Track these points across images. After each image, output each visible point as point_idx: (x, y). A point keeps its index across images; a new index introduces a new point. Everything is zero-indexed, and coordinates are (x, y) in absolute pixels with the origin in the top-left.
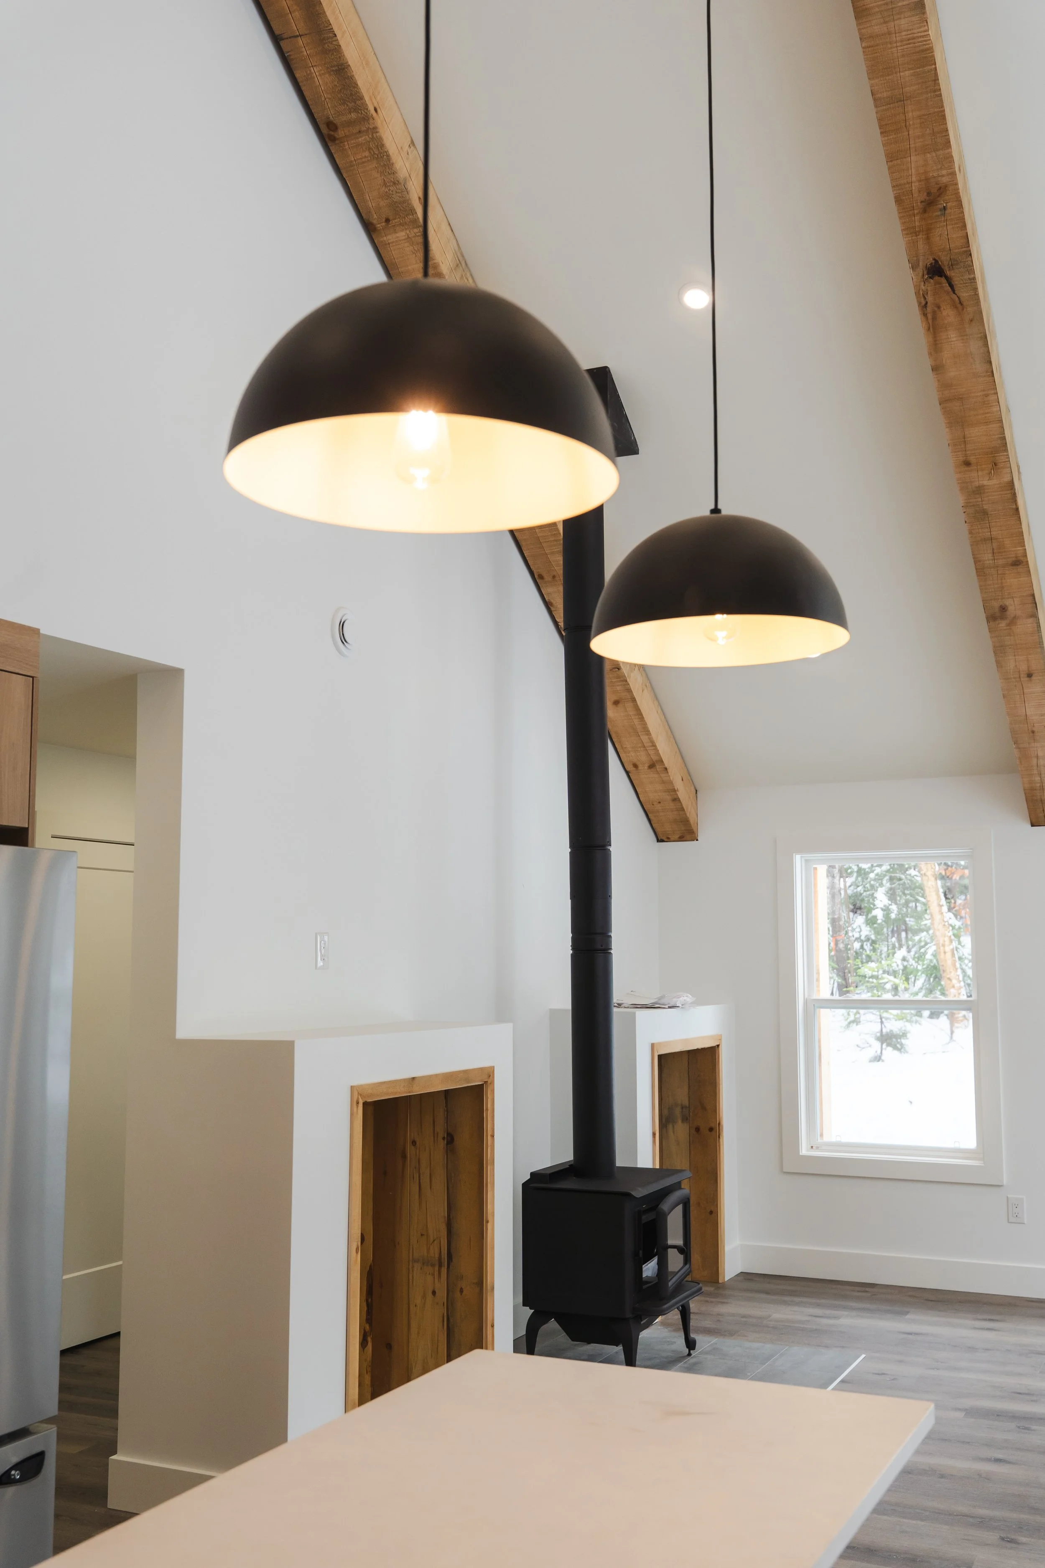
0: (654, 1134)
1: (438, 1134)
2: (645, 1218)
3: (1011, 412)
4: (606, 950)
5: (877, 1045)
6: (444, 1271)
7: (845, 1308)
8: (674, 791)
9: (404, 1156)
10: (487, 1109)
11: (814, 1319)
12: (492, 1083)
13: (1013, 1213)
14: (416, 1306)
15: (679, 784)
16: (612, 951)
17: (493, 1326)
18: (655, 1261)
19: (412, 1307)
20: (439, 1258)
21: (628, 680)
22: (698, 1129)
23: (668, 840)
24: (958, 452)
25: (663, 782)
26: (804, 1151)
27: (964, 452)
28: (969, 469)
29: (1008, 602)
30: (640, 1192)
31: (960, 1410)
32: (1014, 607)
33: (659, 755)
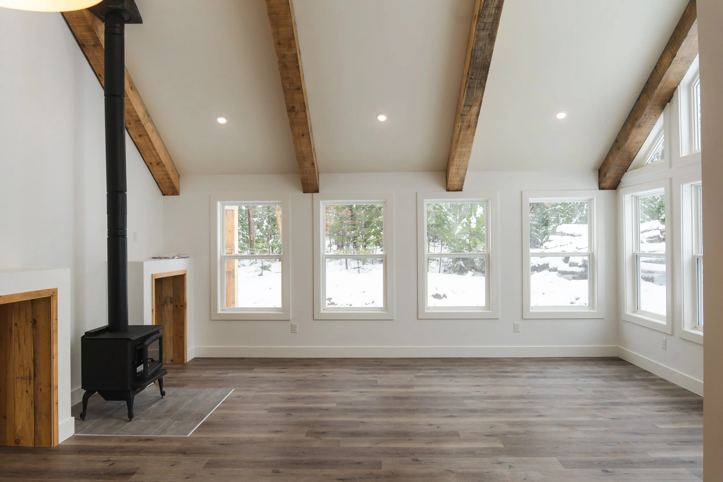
0: (153, 310)
1: (28, 320)
2: (138, 348)
3: (297, 26)
4: (124, 236)
5: (261, 270)
6: (32, 381)
7: (231, 369)
8: (168, 175)
9: (11, 331)
10: (53, 308)
11: (219, 375)
12: (56, 295)
13: (293, 329)
14: (18, 398)
15: (170, 172)
16: (127, 237)
17: (57, 403)
18: (142, 366)
19: (16, 399)
20: (29, 376)
21: (144, 126)
22: (176, 306)
23: (167, 195)
24: (276, 38)
25: (163, 171)
26: (219, 311)
27: (278, 39)
28: (280, 46)
29: (295, 105)
30: (135, 337)
31: (266, 409)
32: (297, 107)
33: (160, 159)
